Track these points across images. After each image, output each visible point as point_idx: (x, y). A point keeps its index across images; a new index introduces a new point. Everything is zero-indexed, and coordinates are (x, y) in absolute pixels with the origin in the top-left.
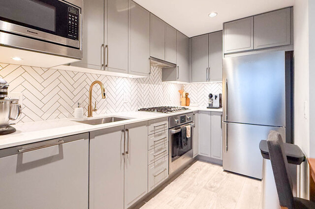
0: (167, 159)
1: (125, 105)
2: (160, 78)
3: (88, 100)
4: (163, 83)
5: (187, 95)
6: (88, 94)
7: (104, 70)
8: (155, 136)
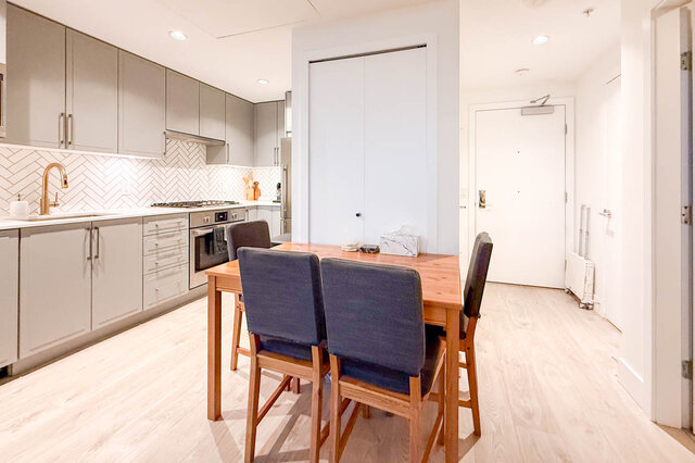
0: (185, 268)
1: (125, 198)
2: (203, 159)
3: (40, 191)
4: (208, 167)
5: (256, 184)
6: (41, 181)
7: (66, 148)
8: (158, 238)
